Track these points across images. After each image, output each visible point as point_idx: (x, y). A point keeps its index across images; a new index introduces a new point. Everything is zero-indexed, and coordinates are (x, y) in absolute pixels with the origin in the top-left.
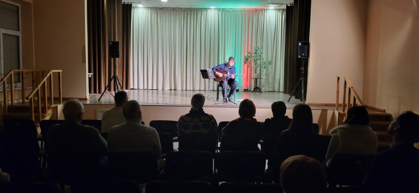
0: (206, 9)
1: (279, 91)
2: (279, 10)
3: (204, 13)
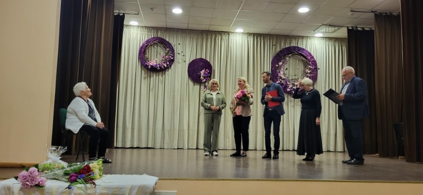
0: (228, 33)
1: (335, 151)
2: (330, 39)
3: (225, 37)
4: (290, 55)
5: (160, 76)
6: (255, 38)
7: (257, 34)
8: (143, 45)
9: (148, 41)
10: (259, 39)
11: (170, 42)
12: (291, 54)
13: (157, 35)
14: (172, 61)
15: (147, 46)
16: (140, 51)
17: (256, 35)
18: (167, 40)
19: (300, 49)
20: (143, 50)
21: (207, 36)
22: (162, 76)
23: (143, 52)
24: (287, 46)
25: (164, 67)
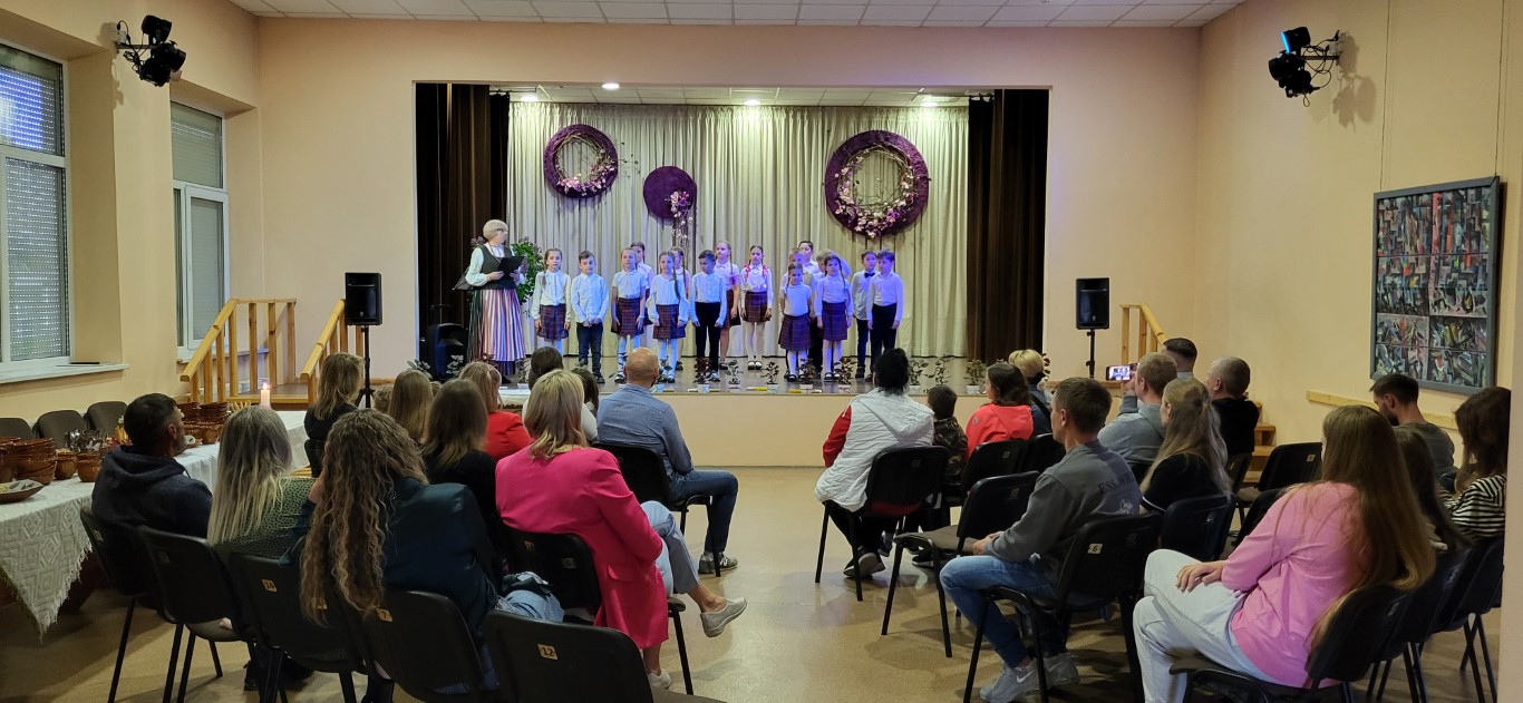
0: (730, 107)
4: (867, 151)
5: (589, 208)
6: (791, 114)
7: (795, 107)
8: (551, 143)
9: (561, 135)
10: (799, 118)
11: (606, 133)
12: (868, 147)
13: (580, 119)
14: (611, 176)
15: (559, 144)
16: (546, 156)
17: (793, 110)
18: (601, 129)
19: (887, 136)
20: (551, 154)
21: (686, 115)
22: (594, 207)
23: (551, 156)
24: (862, 130)
25: (596, 188)
